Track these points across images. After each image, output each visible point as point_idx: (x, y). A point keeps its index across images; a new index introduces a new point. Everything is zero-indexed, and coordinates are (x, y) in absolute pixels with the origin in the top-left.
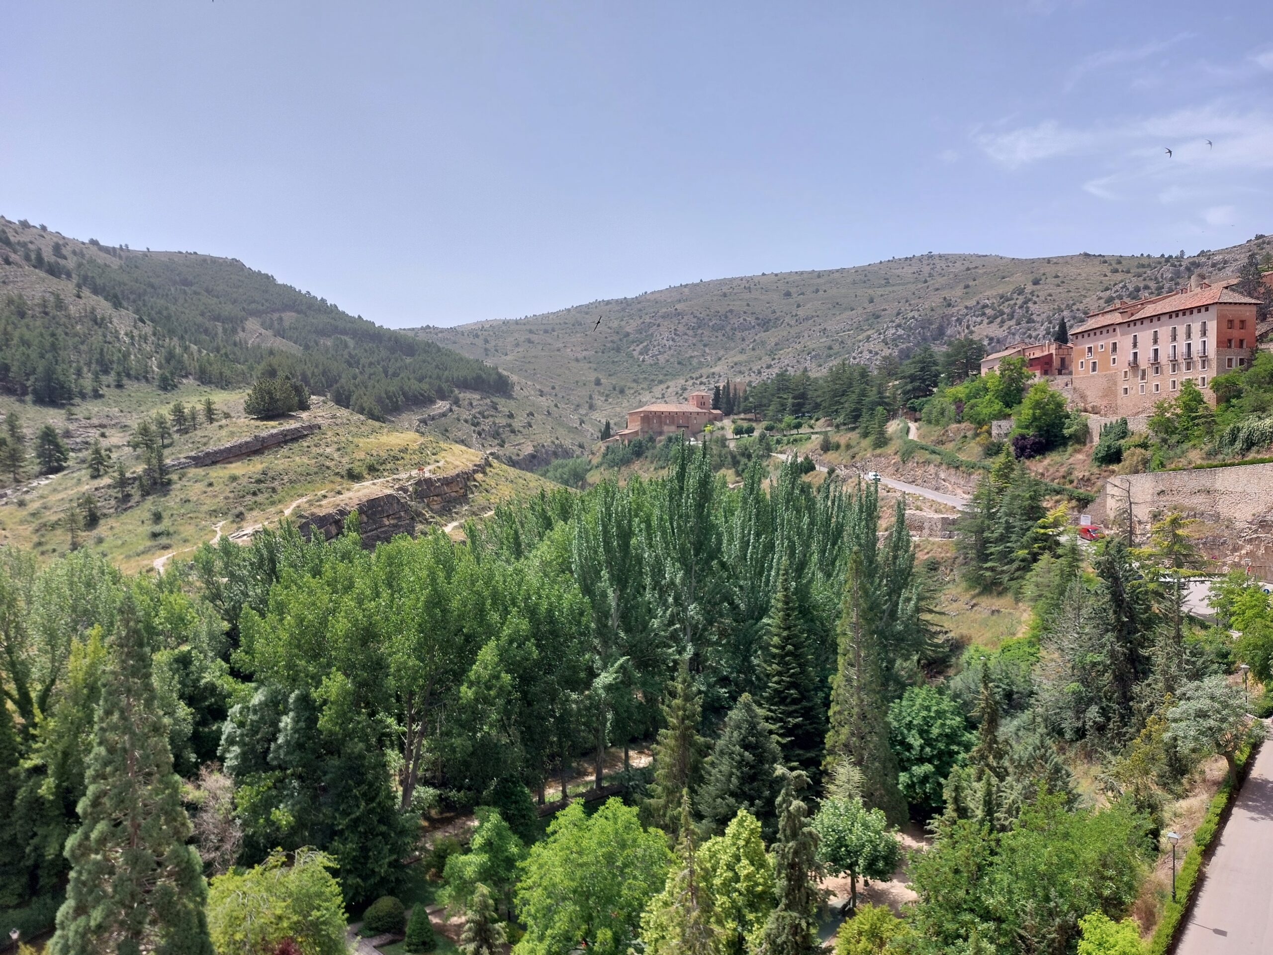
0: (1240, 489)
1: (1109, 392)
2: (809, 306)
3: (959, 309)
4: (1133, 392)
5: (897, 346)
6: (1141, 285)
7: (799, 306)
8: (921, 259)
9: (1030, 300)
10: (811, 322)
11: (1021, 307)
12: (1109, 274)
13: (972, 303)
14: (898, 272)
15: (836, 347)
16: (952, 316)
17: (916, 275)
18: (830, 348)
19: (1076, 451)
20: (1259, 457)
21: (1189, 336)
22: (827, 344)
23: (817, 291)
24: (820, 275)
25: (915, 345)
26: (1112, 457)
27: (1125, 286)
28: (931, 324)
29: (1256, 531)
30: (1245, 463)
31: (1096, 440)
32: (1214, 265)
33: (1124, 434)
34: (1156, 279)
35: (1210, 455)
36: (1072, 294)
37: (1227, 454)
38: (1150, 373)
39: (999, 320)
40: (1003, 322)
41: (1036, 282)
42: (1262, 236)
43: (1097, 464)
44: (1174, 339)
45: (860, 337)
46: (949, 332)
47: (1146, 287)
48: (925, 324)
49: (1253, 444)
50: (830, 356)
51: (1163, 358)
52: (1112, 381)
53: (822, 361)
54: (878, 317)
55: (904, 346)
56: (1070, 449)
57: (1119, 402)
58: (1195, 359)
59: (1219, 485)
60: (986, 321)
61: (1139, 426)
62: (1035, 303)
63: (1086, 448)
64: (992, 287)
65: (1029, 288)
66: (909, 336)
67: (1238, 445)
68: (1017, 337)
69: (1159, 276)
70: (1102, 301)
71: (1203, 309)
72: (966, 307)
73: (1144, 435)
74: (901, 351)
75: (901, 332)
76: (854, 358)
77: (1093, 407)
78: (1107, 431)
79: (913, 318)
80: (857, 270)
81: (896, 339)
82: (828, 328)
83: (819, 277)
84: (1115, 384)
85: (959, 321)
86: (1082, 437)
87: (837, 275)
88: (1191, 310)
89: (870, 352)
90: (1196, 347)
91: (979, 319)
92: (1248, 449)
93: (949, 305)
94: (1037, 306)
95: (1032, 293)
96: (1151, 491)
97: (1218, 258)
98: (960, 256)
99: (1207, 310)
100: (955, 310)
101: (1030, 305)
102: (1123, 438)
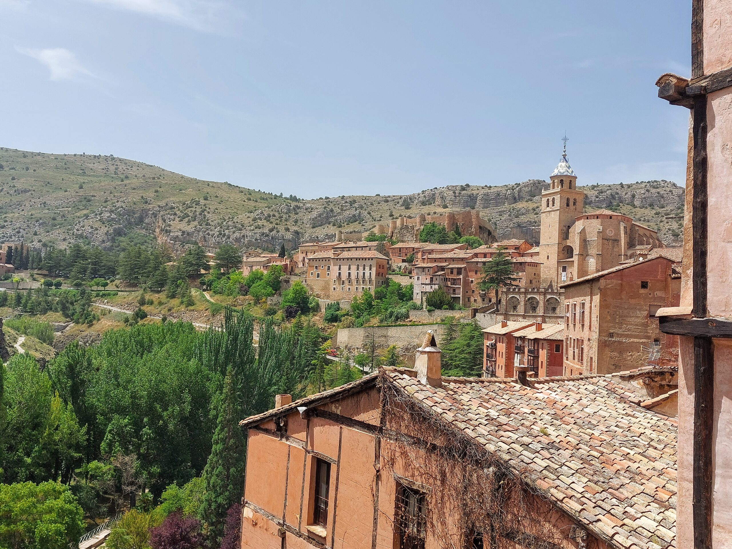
0: (398, 336)
1: (326, 288)
2: (22, 180)
3: (154, 206)
4: (338, 290)
5: (111, 226)
6: (271, 214)
7: (13, 179)
8: (106, 158)
9: (205, 210)
10: (28, 194)
11: (200, 214)
12: (246, 201)
13: (162, 203)
14: (91, 166)
15: (59, 219)
16: (149, 210)
17: (105, 171)
18: (54, 219)
19: (314, 315)
20: (401, 323)
21: (364, 269)
22: (52, 215)
23: (27, 169)
24: (25, 155)
25: (124, 227)
26: (334, 319)
27: (262, 213)
28: (134, 213)
29: (404, 352)
30: (396, 326)
31: (323, 310)
32: (306, 209)
33: (338, 309)
34: (278, 211)
35: (381, 321)
36: (229, 211)
37: (389, 322)
38: (346, 282)
39: (186, 219)
40: (189, 222)
41: (206, 199)
42: (328, 198)
43: (327, 322)
44: (358, 269)
45: (78, 214)
46: (146, 221)
47: (274, 216)
48: (130, 212)
49: (398, 318)
50: (56, 225)
51: (353, 277)
52: (327, 283)
53: (49, 228)
54: (89, 201)
55: (117, 226)
56: (311, 314)
57: (331, 294)
58: (367, 279)
59: (389, 334)
60: (177, 219)
61: (345, 307)
62: (209, 213)
63: (319, 314)
64: (174, 195)
65: (202, 202)
66: (119, 220)
67: (393, 318)
68: (201, 233)
69: (280, 210)
70: (250, 219)
71: (370, 259)
72: (159, 206)
73: (347, 310)
74: (115, 230)
75: (113, 216)
76: (78, 230)
77: (317, 294)
78: (329, 307)
79: (122, 207)
80: (57, 157)
81: (110, 221)
82: (48, 202)
83: (25, 157)
84: (329, 285)
85: (155, 215)
86: (317, 309)
87: (39, 158)
88: (366, 259)
89: (92, 228)
90: (367, 275)
91: (172, 217)
92: (397, 320)
93: (146, 202)
94: (210, 215)
95: (205, 205)
96: (363, 335)
97: (308, 205)
98: (135, 163)
99: (372, 260)
100: (151, 206)
101: (206, 213)
102: (338, 311)
